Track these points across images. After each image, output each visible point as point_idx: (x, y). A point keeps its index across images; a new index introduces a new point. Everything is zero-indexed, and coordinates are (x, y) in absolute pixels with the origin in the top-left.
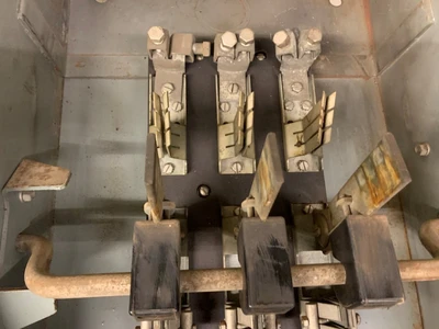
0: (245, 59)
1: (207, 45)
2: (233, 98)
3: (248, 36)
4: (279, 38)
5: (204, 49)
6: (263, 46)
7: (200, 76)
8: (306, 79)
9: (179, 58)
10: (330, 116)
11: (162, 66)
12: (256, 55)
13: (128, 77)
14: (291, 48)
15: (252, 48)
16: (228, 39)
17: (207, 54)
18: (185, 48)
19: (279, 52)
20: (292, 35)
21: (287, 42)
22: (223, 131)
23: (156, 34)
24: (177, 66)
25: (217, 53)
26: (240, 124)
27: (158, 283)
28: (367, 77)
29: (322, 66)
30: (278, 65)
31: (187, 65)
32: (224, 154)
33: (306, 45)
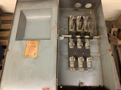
0: (80, 19)
1: (75, 17)
2: (78, 23)
3: (80, 17)
4: (84, 17)
6: (82, 18)
7: (75, 21)
10: (89, 24)
11: (70, 20)
14: (85, 18)
16: (78, 17)
18: (73, 18)
22: (77, 27)
23: (71, 16)
24: (72, 20)
26: (80, 25)
28: (94, 22)
30: (83, 20)
33: (87, 18)
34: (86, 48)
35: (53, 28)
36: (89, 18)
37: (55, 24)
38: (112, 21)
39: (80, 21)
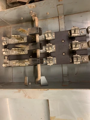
0: (8, 50)
1: (5, 57)
2: (14, 52)
3: (3, 50)
4: (4, 44)
5: (6, 57)
6: (5, 47)
7: (10, 58)
8: (11, 39)
9: (8, 61)
10: (15, 36)
12: (7, 48)
13: (12, 71)
15: (5, 49)
16: (4, 53)
17: (7, 57)
19: (6, 44)
20: (3, 42)
21: (4, 43)
23: (4, 65)
24: (9, 62)
25: (7, 55)
26: (17, 50)
27: (37, 61)
28: (11, 27)
29: (9, 36)
30: (9, 44)
31: (9, 60)
32: (24, 53)
33: (5, 39)
34: (54, 38)
35: (27, 96)
36: (5, 36)
37: (19, 92)
38: (6, 4)
39: (10, 49)
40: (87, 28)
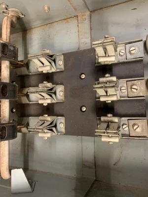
34: (63, 67)
40: (144, 39)
